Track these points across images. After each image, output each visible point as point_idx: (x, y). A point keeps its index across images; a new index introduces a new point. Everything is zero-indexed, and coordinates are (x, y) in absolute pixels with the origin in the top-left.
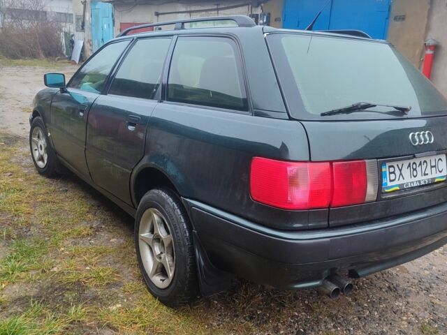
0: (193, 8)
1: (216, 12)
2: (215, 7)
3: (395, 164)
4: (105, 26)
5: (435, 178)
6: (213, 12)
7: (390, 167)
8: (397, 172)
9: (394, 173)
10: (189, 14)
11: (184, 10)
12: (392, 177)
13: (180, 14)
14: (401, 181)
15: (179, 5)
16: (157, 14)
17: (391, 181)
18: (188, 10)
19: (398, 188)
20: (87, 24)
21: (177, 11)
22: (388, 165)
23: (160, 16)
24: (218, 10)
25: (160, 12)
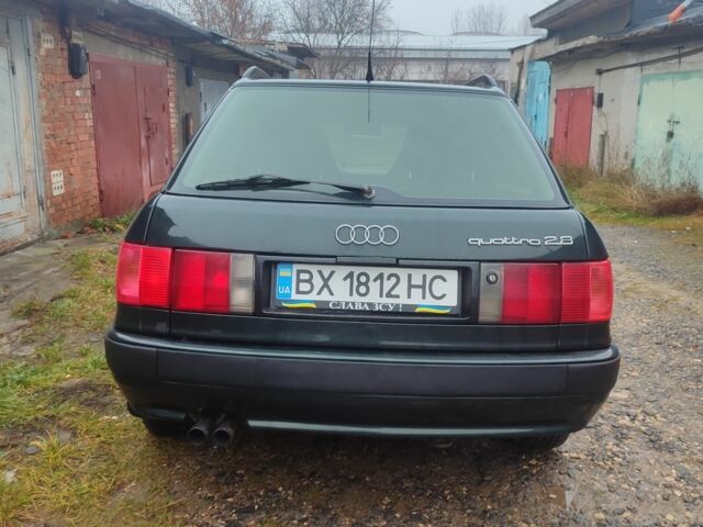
0: (647, 58)
1: (677, 60)
2: (676, 52)
3: (314, 269)
4: (541, 96)
5: (416, 306)
6: (673, 61)
7: (299, 272)
8: (318, 282)
9: (309, 281)
10: (639, 68)
11: (634, 61)
12: (305, 287)
13: (628, 70)
14: (325, 296)
15: (629, 54)
16: (600, 72)
17: (298, 292)
18: (641, 61)
19: (313, 306)
20: (522, 94)
21: (626, 64)
22: (296, 267)
23: (604, 75)
24: (680, 56)
25: (604, 68)
